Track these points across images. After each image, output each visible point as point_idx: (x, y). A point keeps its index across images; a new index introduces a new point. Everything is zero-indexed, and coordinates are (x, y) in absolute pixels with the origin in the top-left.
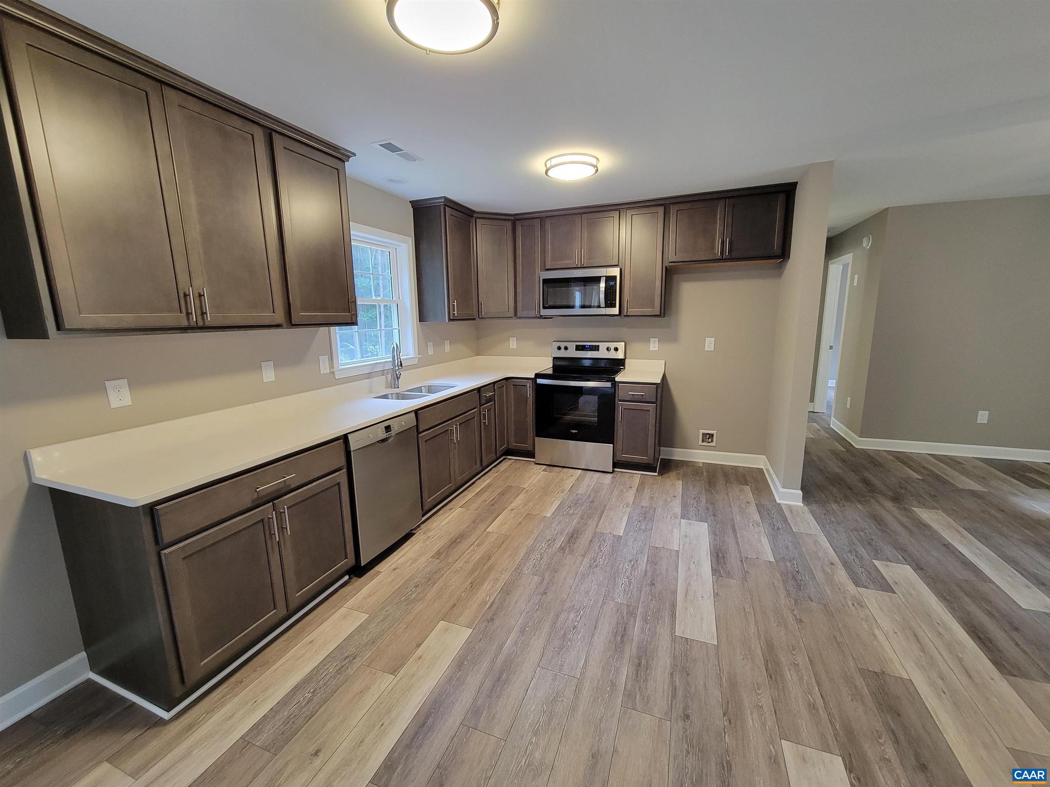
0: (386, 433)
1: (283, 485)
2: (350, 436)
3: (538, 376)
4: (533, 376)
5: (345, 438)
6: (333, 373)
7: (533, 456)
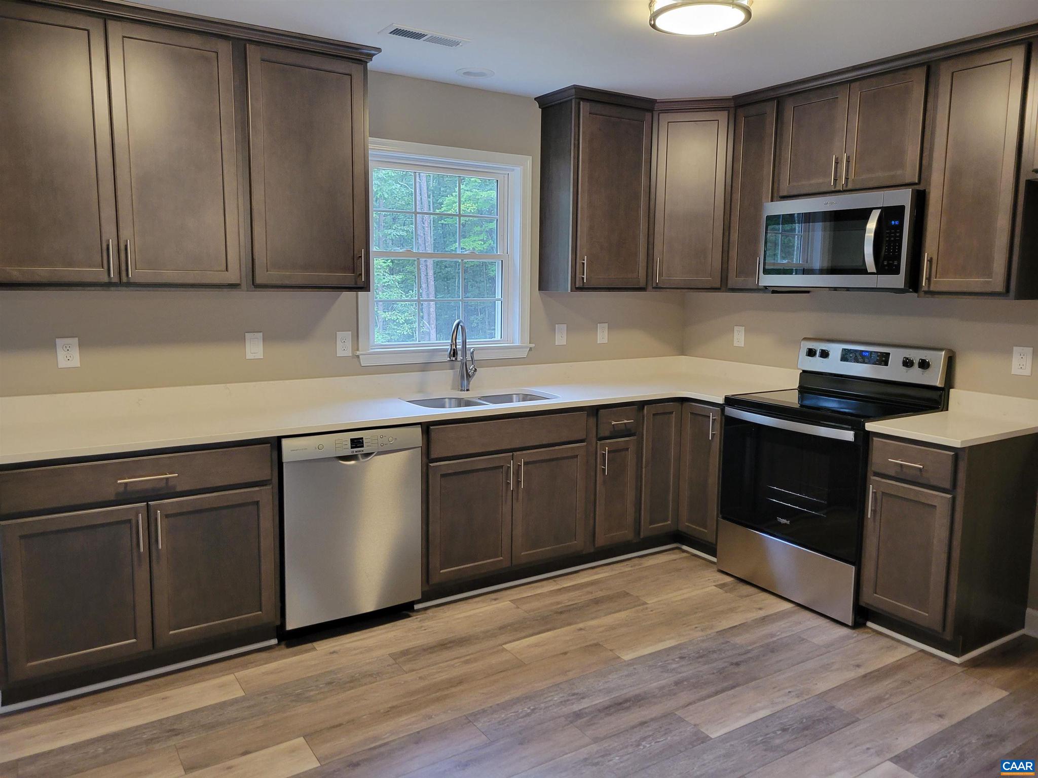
0: (352, 448)
1: (163, 484)
2: (284, 442)
3: (731, 401)
4: (721, 401)
5: (276, 443)
6: (358, 357)
7: (712, 552)
